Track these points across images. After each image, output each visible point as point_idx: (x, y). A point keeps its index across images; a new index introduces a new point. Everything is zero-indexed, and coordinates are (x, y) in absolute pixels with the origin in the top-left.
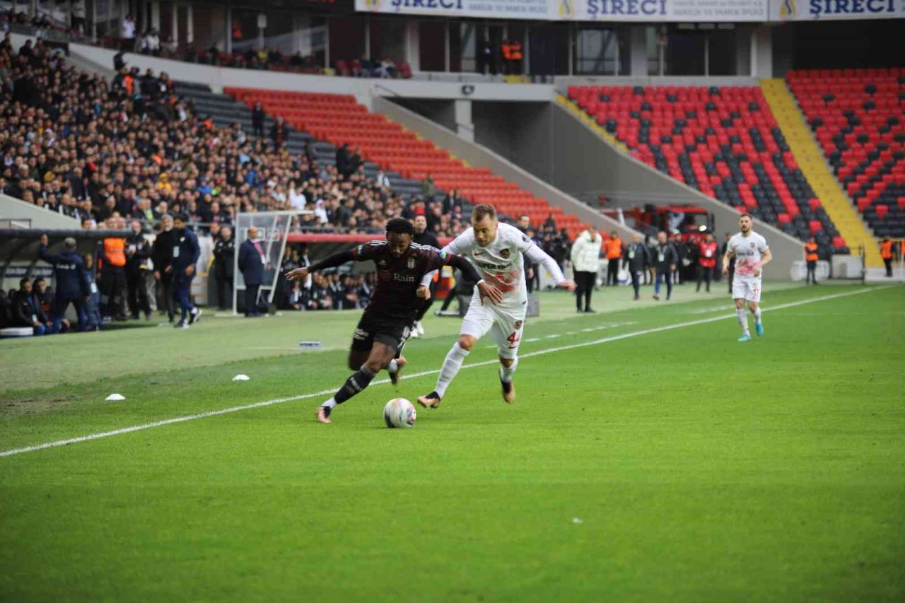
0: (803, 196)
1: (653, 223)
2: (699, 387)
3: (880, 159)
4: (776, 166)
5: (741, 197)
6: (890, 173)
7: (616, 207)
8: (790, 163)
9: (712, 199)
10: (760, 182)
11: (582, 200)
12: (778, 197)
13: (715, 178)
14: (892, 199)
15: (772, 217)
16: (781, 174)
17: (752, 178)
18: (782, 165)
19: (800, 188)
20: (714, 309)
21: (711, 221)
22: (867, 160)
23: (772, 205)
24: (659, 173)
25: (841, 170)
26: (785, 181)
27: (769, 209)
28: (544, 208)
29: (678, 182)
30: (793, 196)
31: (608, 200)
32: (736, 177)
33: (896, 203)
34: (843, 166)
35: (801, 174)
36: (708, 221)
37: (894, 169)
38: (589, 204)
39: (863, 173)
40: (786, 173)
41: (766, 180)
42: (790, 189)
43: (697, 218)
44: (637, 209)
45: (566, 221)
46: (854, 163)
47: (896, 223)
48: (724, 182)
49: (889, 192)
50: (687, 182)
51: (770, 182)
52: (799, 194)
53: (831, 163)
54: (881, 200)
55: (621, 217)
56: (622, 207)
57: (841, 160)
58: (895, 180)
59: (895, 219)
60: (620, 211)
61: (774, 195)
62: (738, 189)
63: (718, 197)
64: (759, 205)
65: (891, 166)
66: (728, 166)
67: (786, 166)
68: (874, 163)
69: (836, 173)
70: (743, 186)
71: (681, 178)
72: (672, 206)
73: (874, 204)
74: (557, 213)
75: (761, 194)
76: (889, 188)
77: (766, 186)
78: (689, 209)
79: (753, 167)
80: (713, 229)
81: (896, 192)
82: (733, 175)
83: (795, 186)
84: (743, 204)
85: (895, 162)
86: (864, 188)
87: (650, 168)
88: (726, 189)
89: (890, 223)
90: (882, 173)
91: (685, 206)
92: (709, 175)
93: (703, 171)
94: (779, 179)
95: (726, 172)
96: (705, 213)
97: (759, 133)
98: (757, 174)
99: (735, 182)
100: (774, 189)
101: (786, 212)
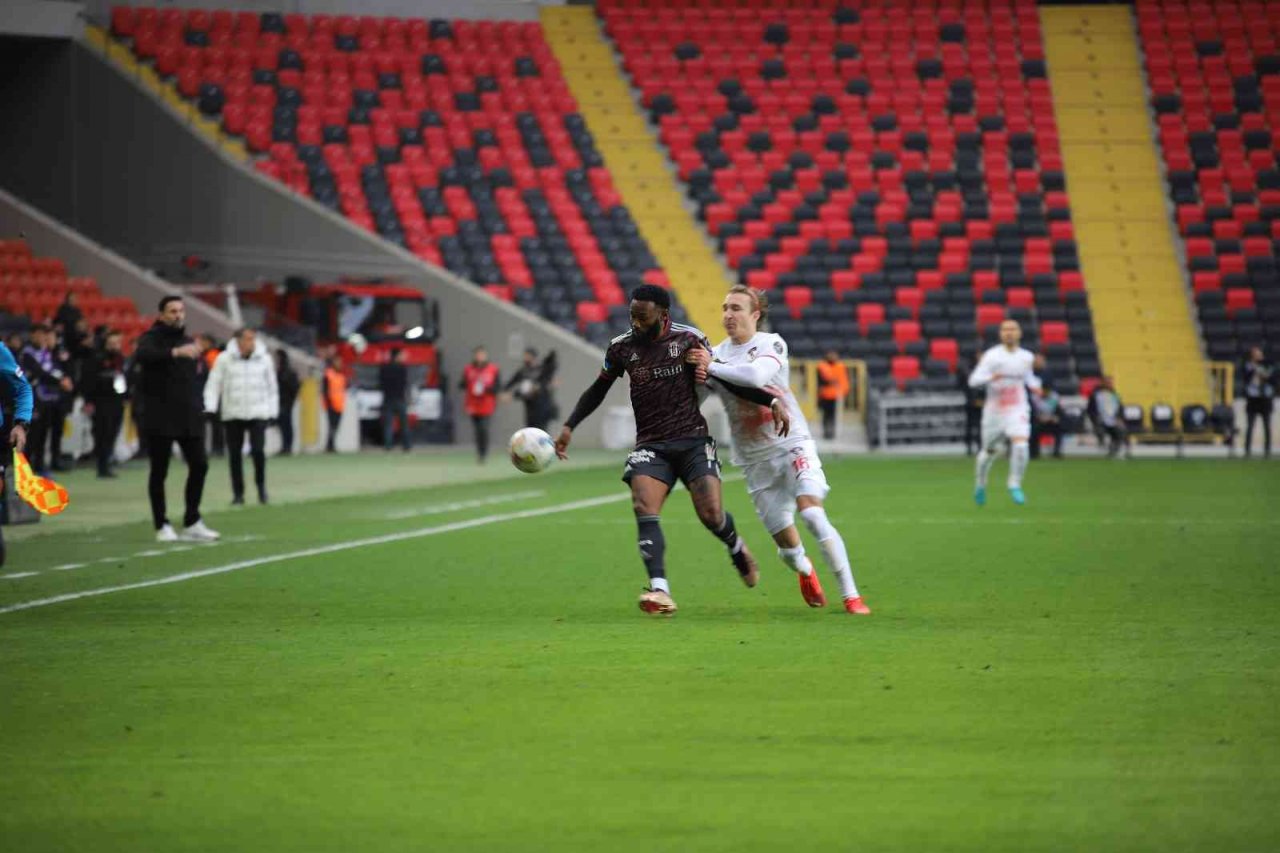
0: (632, 265)
1: (305, 317)
2: (392, 678)
3: (795, 187)
4: (575, 199)
5: (497, 265)
6: (814, 217)
7: (220, 283)
8: (603, 192)
9: (434, 269)
10: (541, 233)
11: (144, 265)
12: (578, 266)
13: (441, 223)
14: (821, 276)
15: (564, 310)
16: (585, 216)
17: (523, 225)
18: (586, 197)
19: (626, 249)
20: (435, 510)
21: (432, 317)
22: (767, 188)
23: (563, 282)
24: (319, 208)
25: (713, 209)
26: (592, 232)
27: (558, 293)
28: (56, 281)
29: (361, 230)
30: (611, 266)
31: (205, 265)
32: (487, 221)
33: (828, 284)
34: (716, 200)
35: (627, 217)
36: (424, 315)
37: (824, 210)
38: (161, 274)
39: (759, 217)
40: (595, 212)
41: (552, 227)
42: (602, 250)
43: (403, 310)
44: (268, 287)
45: (107, 311)
46: (739, 194)
47: (826, 326)
48: (460, 232)
49: (813, 259)
50: (380, 230)
51: (562, 233)
52: (623, 260)
53: (692, 195)
54: (794, 276)
55: (233, 303)
56: (233, 280)
57: (714, 188)
58: (826, 234)
59: (825, 317)
60: (230, 289)
61: (568, 260)
62: (490, 248)
63: (447, 265)
64: (538, 284)
65: (816, 203)
66: (470, 194)
67: (595, 199)
68: (784, 195)
69: (702, 217)
70: (504, 241)
71: (367, 221)
72: (346, 281)
73: (783, 284)
74: (87, 292)
75: (542, 259)
76: (813, 250)
77: (553, 241)
78: (383, 289)
79: (526, 199)
80: (437, 334)
81: (829, 259)
82: (480, 217)
83: (614, 244)
84: (502, 281)
85: (827, 194)
86: (761, 251)
87: (300, 197)
88: (467, 248)
89: (816, 326)
90: (799, 217)
91: (376, 282)
92: (428, 215)
93: (414, 204)
94: (577, 226)
95: (466, 208)
96: (418, 299)
97: (538, 125)
98: (533, 216)
99: (487, 232)
100: (572, 250)
101: (595, 299)
